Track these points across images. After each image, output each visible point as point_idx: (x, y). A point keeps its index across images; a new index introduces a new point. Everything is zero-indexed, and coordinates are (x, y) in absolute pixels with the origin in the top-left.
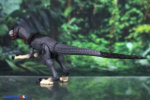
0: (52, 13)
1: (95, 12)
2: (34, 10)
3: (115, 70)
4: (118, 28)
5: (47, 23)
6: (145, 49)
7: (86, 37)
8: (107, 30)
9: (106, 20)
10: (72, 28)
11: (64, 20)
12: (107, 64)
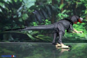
0: (53, 7)
1: (77, 7)
2: (43, 6)
5: (50, 13)
8: (84, 17)
9: (83, 11)
10: (64, 15)
11: (59, 11)
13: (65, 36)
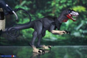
3: (55, 40)
4: (58, 8)
6: (78, 24)
7: (34, 16)
8: (50, 10)
9: (49, 2)
10: (24, 8)
11: (17, 3)
12: (49, 36)
13: (24, 36)
